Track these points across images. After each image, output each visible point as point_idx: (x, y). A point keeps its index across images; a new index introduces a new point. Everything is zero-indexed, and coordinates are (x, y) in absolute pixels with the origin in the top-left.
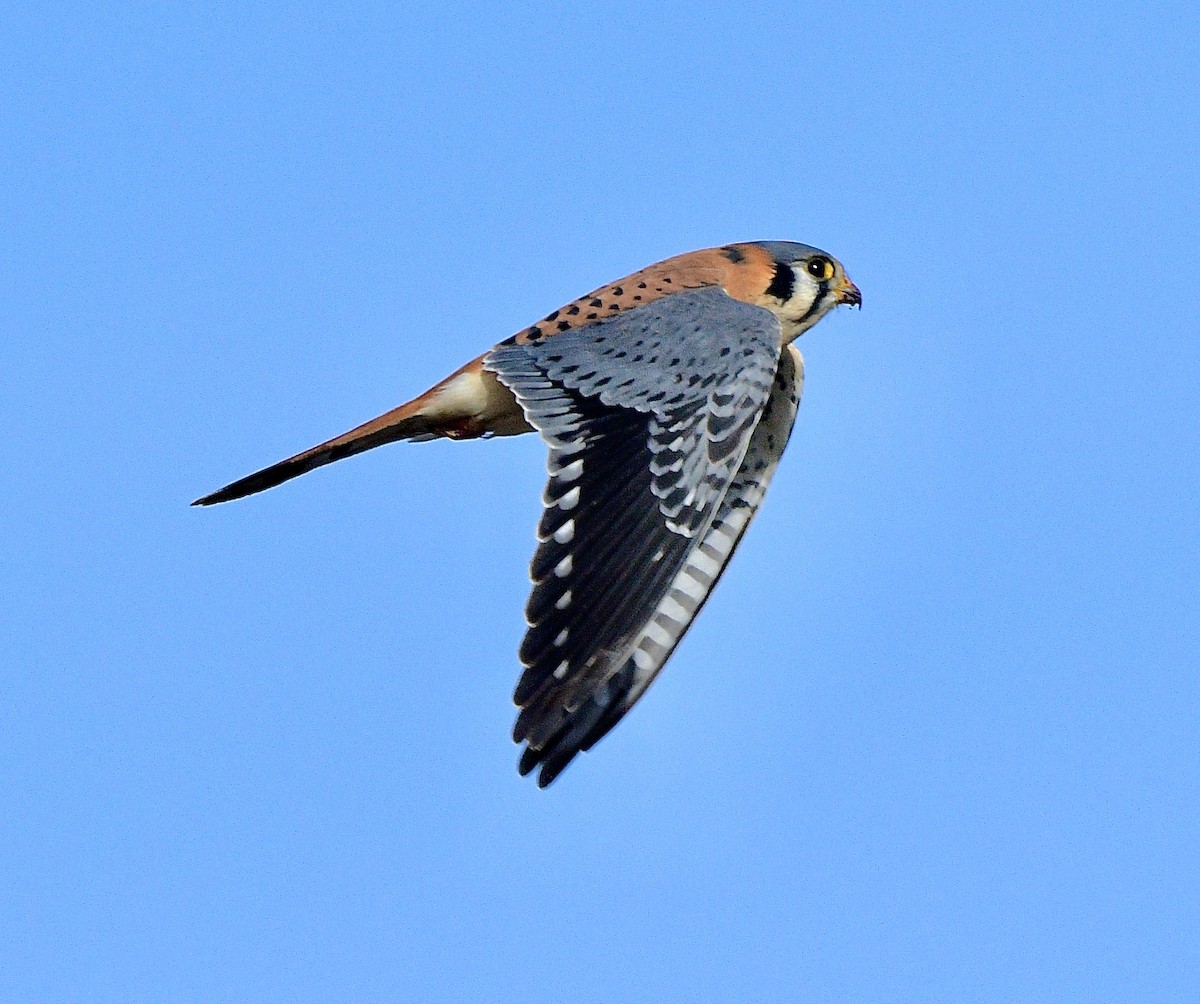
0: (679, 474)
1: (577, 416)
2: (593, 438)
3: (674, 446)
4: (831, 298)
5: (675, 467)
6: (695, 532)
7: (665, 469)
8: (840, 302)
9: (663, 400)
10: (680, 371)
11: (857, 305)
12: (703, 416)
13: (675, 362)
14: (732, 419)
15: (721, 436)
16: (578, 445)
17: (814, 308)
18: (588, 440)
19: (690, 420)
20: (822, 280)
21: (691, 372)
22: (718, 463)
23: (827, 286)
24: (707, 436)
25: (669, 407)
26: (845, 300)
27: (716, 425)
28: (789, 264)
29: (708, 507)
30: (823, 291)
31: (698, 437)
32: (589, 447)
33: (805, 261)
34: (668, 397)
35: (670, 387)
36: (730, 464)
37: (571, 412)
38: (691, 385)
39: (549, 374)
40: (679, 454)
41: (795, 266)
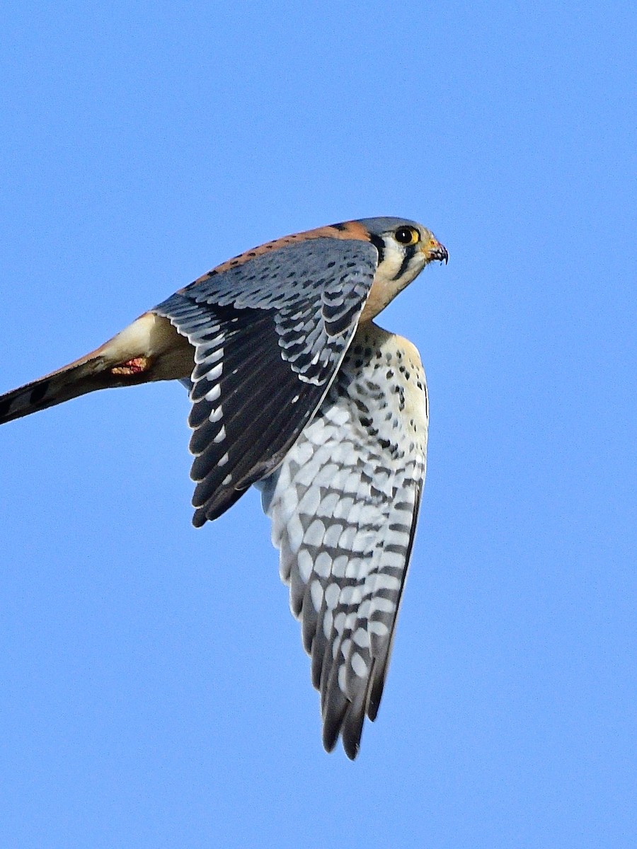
0: (304, 345)
1: (216, 322)
2: (231, 334)
3: (297, 328)
4: (419, 257)
5: (300, 341)
6: (323, 382)
7: (291, 344)
8: (429, 260)
9: (282, 299)
10: (296, 280)
11: (445, 260)
12: (319, 307)
13: (292, 274)
14: (343, 307)
15: (335, 318)
16: (220, 339)
17: (404, 267)
18: (227, 336)
19: (309, 311)
20: (408, 244)
21: (304, 279)
22: (336, 336)
23: (414, 249)
24: (324, 318)
25: (289, 303)
26: (433, 257)
27: (330, 312)
28: (380, 236)
29: (331, 363)
30: (410, 253)
31: (317, 321)
32: (229, 339)
33: (393, 231)
34: (287, 297)
35: (289, 291)
36: (345, 335)
37: (212, 319)
38: (304, 288)
39: (197, 301)
40: (302, 333)
41: (386, 236)
